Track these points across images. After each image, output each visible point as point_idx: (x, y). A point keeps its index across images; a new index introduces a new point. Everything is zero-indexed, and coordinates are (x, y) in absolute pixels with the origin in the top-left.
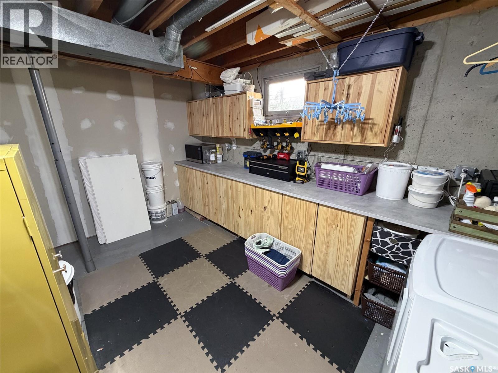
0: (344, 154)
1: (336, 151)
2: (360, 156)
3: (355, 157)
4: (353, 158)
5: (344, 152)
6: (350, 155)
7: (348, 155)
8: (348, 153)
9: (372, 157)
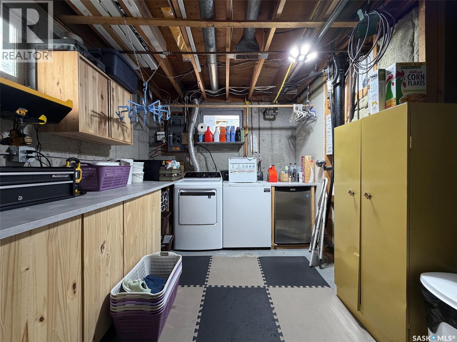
0: (77, 153)
1: (69, 149)
2: (90, 155)
3: (86, 156)
4: (86, 157)
5: (77, 151)
6: (83, 155)
7: (81, 154)
8: (81, 152)
9: (98, 156)
